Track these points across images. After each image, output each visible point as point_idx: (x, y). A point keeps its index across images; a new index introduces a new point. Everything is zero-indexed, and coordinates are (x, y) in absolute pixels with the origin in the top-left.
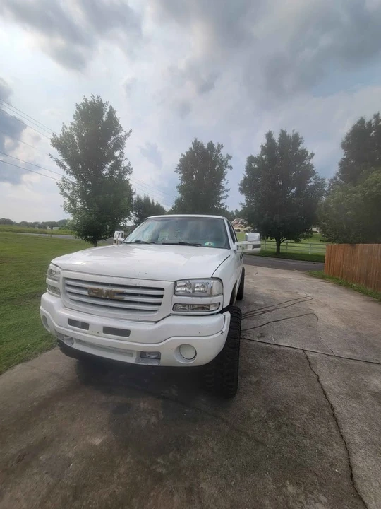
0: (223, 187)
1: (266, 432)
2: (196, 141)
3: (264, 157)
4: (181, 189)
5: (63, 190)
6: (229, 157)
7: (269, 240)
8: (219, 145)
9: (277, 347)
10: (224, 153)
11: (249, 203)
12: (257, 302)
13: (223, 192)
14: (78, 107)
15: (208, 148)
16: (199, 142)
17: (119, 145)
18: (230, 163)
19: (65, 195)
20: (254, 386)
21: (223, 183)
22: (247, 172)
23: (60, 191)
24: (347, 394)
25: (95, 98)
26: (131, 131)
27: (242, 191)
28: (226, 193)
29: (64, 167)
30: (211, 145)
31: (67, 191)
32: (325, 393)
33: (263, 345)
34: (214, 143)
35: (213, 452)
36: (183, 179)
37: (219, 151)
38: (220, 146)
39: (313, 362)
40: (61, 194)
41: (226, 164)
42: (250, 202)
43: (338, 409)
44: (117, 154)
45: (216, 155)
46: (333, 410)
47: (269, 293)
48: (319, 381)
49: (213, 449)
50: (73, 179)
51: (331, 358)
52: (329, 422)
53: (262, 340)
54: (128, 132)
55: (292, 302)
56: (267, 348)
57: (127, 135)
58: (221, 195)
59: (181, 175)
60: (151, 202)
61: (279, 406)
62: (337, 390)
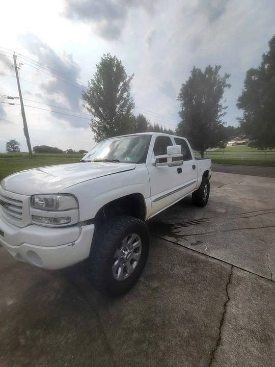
0: (221, 106)
1: (124, 342)
2: (194, 69)
3: (266, 66)
4: (183, 114)
5: (92, 128)
6: (227, 76)
7: (268, 150)
8: (216, 67)
9: (203, 258)
10: (221, 74)
11: (246, 117)
12: (218, 210)
13: (221, 111)
14: (98, 67)
15: (205, 72)
16: (197, 69)
17: (126, 88)
18: (228, 81)
19: (94, 131)
20: (150, 291)
21: (221, 102)
22: (246, 87)
23: (91, 129)
24: (253, 332)
25: (106, 56)
26: (133, 75)
27: (240, 106)
28: (223, 111)
29: (92, 112)
30: (209, 70)
31: (95, 128)
32: (222, 322)
33: (191, 252)
34: (212, 66)
35: (66, 343)
36: (184, 105)
37: (216, 73)
38: (218, 68)
39: (234, 282)
40: (93, 131)
41: (224, 83)
42: (249, 115)
43: (225, 347)
44: (125, 95)
45: (214, 77)
46: (218, 345)
47: (240, 201)
48: (225, 305)
49: (68, 339)
50: (98, 119)
51: (262, 282)
52: (201, 358)
53: (193, 248)
54: (131, 76)
55: (260, 213)
56: (192, 257)
57: (131, 78)
58: (219, 114)
59: (183, 102)
60: (160, 128)
61: (158, 320)
62: (242, 322)
